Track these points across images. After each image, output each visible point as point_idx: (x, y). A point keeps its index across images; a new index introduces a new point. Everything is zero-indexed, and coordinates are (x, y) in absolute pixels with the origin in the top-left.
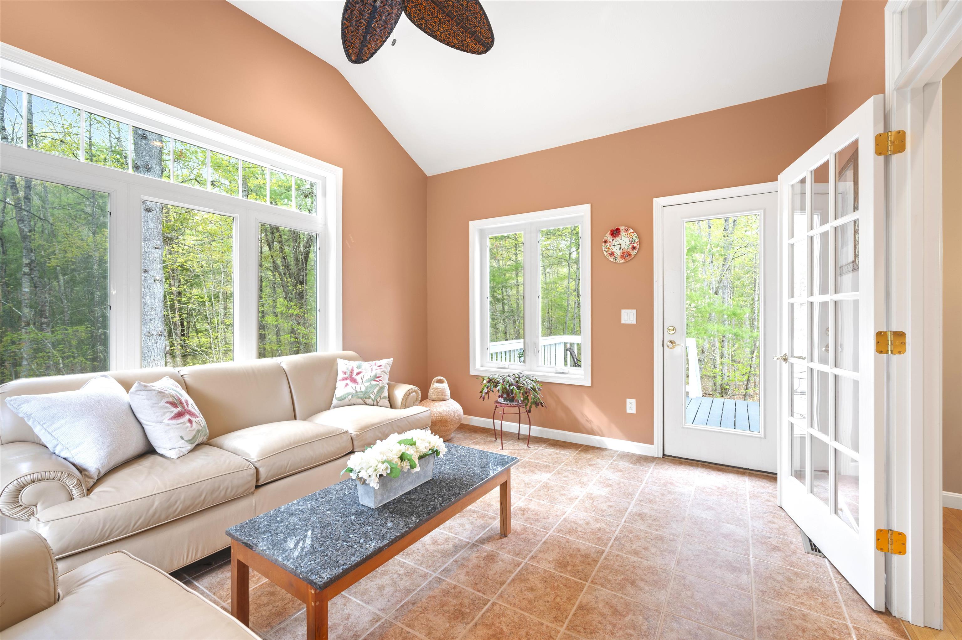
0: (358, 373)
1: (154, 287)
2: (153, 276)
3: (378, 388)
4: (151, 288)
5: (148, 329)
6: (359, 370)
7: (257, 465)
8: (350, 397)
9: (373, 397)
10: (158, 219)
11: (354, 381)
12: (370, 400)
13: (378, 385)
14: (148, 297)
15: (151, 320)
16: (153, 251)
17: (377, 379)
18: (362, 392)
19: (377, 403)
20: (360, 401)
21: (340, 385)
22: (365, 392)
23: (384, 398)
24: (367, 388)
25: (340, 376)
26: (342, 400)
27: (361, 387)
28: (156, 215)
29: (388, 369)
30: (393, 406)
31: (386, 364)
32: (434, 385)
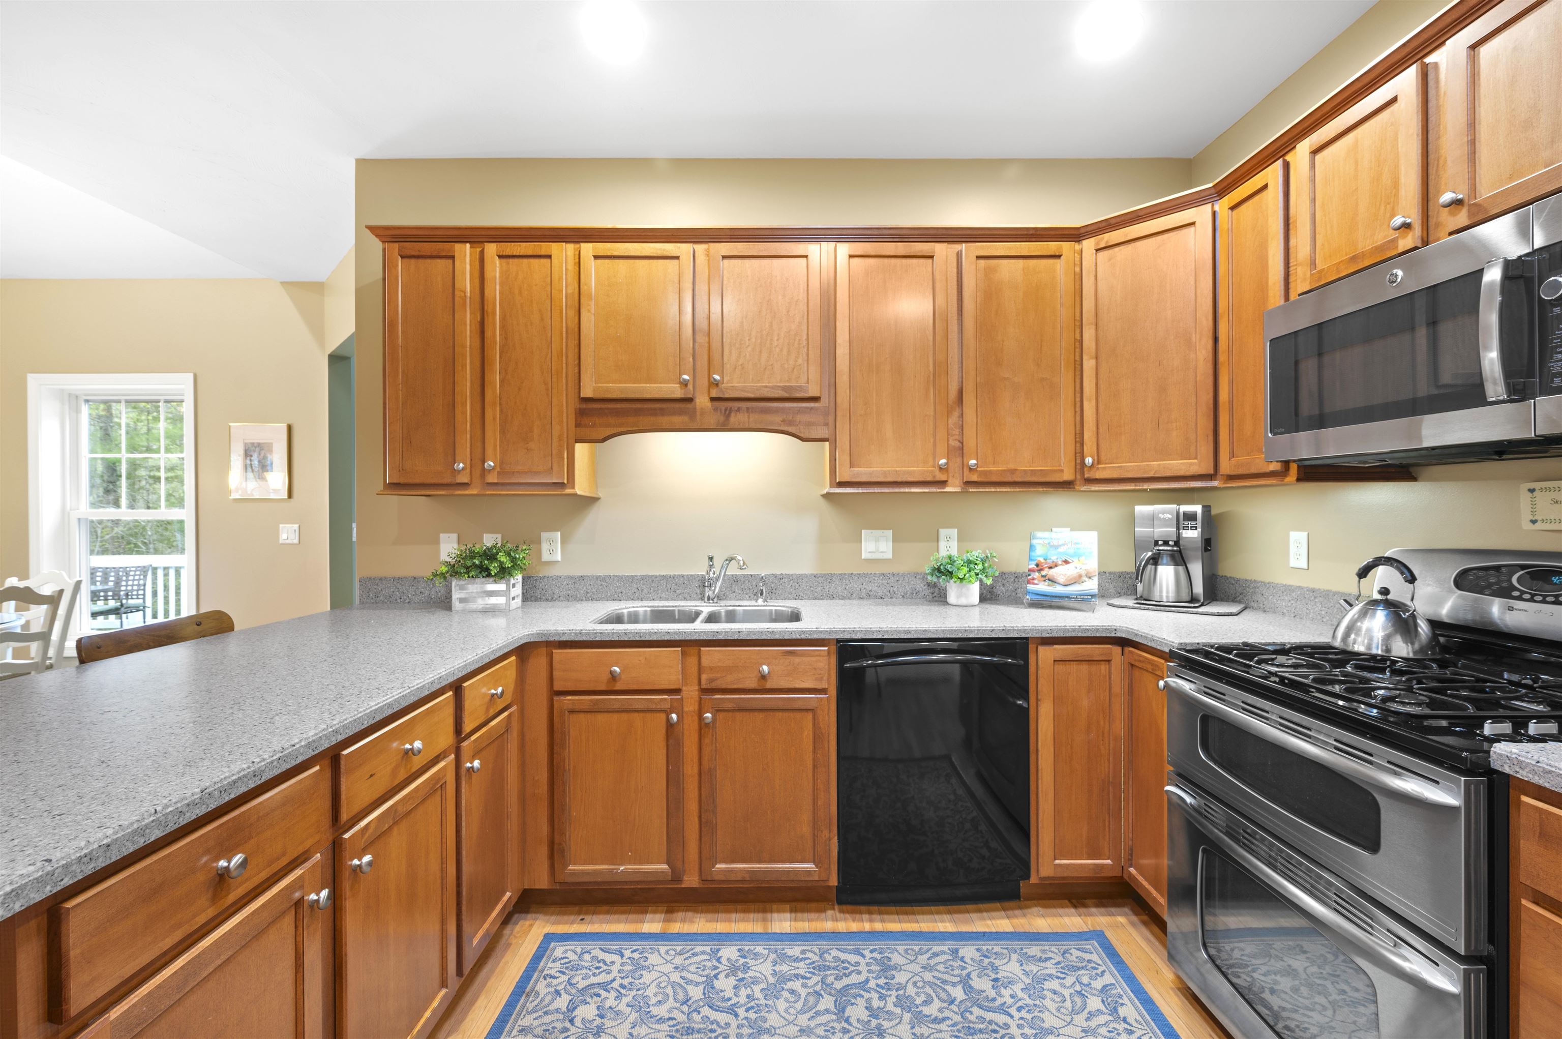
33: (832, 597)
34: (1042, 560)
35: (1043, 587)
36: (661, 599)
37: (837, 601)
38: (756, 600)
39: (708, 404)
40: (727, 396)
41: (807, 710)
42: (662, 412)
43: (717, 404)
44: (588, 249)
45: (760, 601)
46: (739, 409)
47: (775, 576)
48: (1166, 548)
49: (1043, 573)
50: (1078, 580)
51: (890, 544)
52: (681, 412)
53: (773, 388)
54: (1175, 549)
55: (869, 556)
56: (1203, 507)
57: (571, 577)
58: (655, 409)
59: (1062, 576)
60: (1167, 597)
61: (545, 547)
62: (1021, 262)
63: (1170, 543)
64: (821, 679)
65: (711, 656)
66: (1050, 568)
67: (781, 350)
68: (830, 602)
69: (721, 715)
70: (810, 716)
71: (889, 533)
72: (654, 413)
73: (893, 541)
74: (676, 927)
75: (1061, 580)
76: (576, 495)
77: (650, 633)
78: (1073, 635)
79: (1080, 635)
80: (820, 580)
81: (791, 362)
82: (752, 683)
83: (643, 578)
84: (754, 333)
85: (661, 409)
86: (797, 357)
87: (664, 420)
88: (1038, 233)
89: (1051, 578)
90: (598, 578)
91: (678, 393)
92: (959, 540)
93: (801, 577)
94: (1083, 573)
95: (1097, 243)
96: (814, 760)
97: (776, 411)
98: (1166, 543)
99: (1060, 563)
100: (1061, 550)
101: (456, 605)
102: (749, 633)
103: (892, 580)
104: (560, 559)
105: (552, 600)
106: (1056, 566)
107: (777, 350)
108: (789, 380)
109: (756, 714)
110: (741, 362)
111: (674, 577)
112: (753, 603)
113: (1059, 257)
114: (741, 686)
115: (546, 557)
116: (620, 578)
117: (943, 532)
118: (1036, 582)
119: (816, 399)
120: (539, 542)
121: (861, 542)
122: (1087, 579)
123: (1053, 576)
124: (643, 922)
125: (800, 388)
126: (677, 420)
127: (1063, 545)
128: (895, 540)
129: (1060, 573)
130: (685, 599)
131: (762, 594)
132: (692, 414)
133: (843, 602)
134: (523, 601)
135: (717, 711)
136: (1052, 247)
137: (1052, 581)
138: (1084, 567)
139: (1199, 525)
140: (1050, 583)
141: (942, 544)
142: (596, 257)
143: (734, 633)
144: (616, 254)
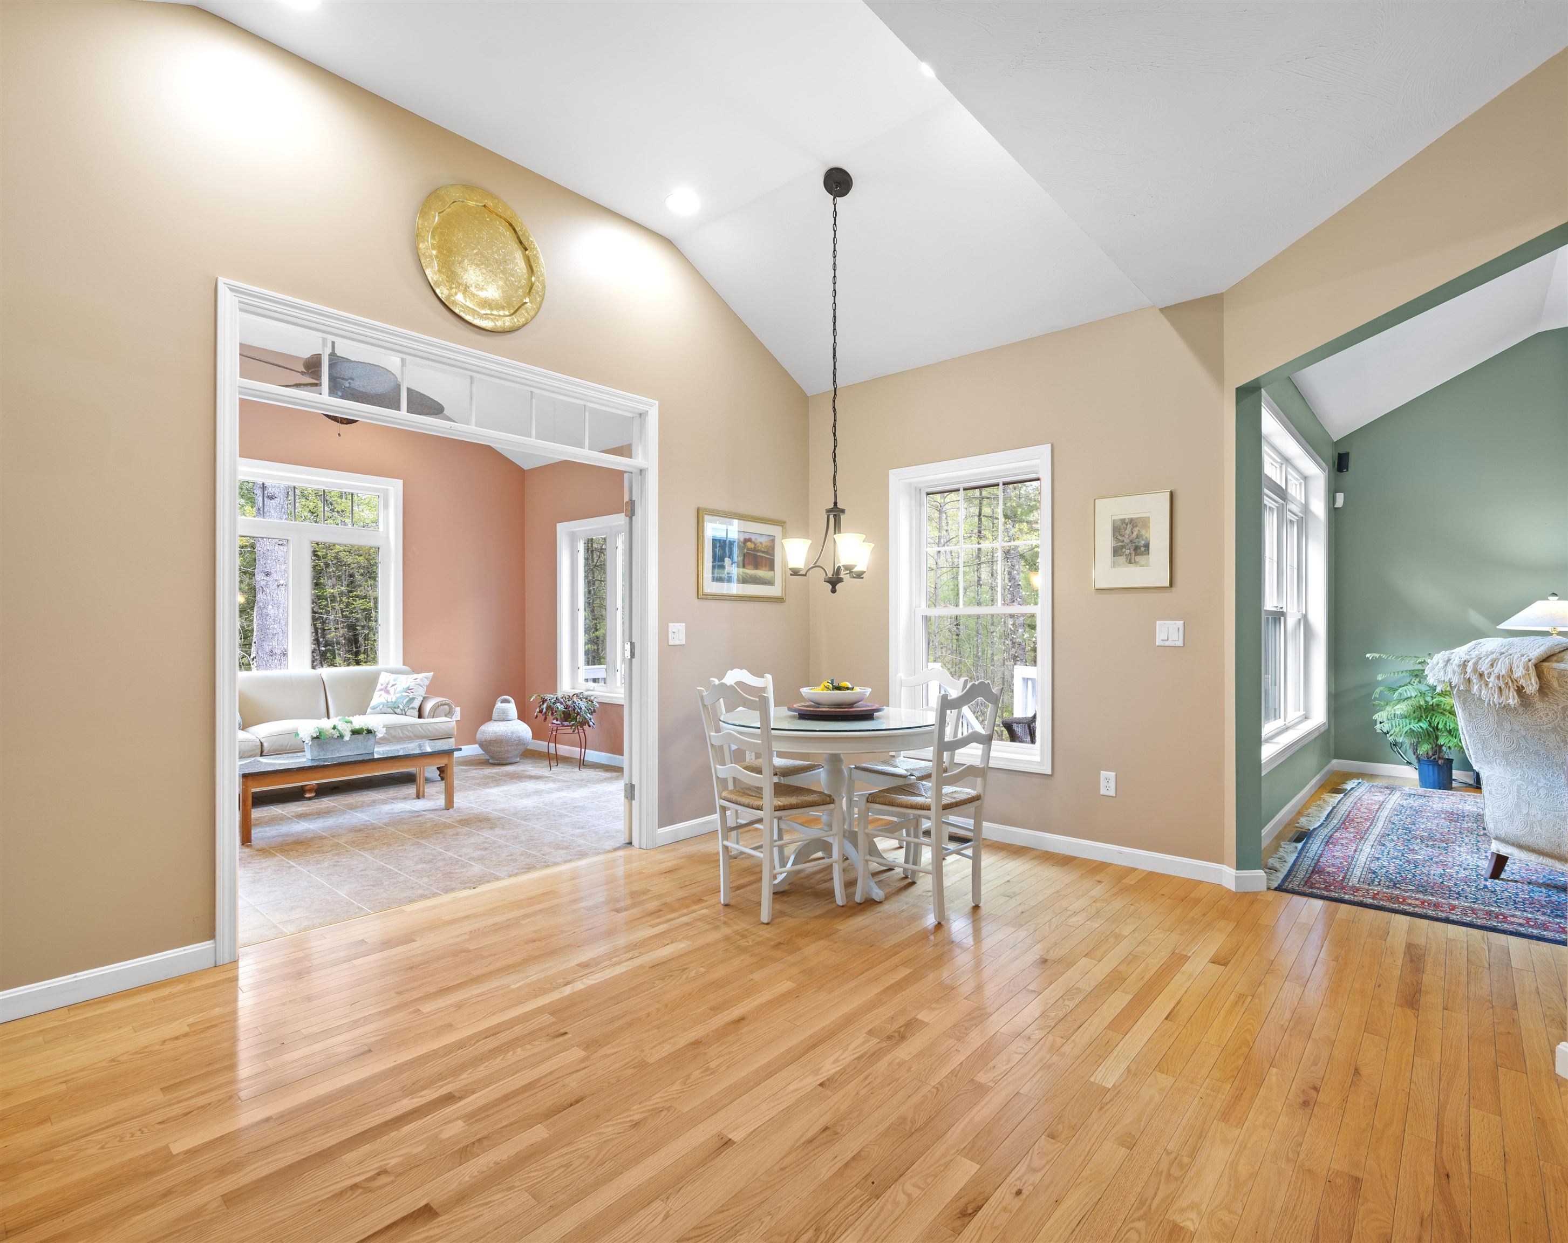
0: (393, 685)
1: (277, 594)
2: (276, 580)
3: (408, 699)
4: (274, 596)
5: (270, 647)
6: (394, 683)
7: (263, 740)
8: (381, 706)
9: (401, 707)
10: (282, 508)
11: (388, 692)
12: (399, 709)
13: (408, 696)
14: (270, 607)
15: (274, 635)
16: (277, 548)
17: (409, 691)
18: (392, 702)
19: (405, 713)
20: (390, 710)
21: (376, 694)
22: (395, 702)
23: (413, 708)
24: (398, 698)
25: (379, 687)
26: (374, 709)
27: (392, 698)
28: (279, 503)
29: (427, 682)
30: (420, 716)
31: (424, 678)
32: (499, 705)
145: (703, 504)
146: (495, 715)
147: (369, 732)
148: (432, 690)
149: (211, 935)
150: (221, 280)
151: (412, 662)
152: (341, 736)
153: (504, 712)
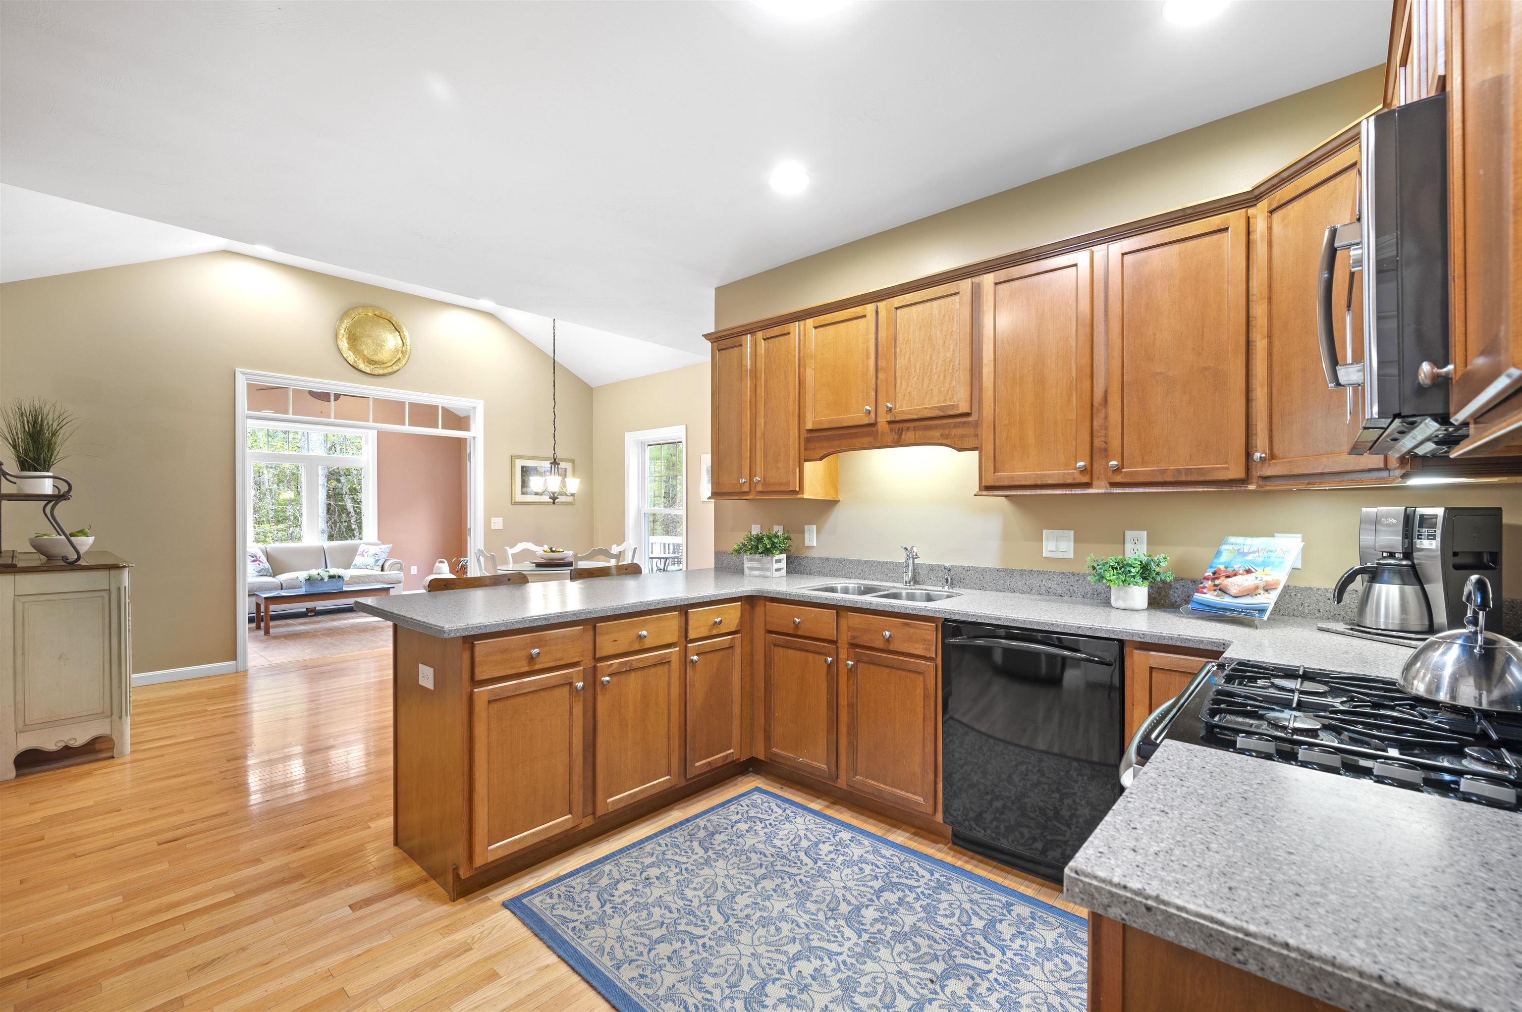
3: (376, 560)
6: (369, 551)
8: (356, 564)
9: (371, 565)
11: (364, 556)
12: (368, 566)
13: (376, 558)
17: (377, 556)
18: (365, 562)
19: (373, 568)
21: (357, 557)
22: (368, 562)
23: (378, 566)
24: (370, 560)
25: (359, 553)
26: (350, 565)
27: (366, 559)
29: (388, 550)
30: (382, 570)
31: (387, 547)
32: (437, 564)
33: (1013, 591)
34: (1222, 567)
35: (1210, 597)
36: (877, 579)
37: (1017, 595)
38: (943, 587)
39: (887, 427)
40: (897, 419)
41: (920, 673)
42: (856, 436)
43: (893, 426)
44: (810, 322)
45: (946, 588)
46: (908, 428)
47: (963, 568)
48: (1393, 562)
49: (1217, 582)
50: (1252, 592)
51: (1072, 544)
52: (868, 435)
53: (931, 408)
54: (1404, 562)
55: (1050, 555)
56: (1446, 509)
57: (821, 559)
58: (851, 434)
59: (1236, 587)
60: (1386, 623)
61: (807, 536)
62: (1176, 247)
63: (1397, 555)
64: (929, 650)
65: (856, 619)
66: (1228, 577)
67: (939, 376)
68: (1010, 594)
69: (861, 665)
70: (921, 678)
71: (1071, 533)
72: (851, 436)
73: (1075, 542)
74: (830, 812)
75: (1234, 591)
76: (803, 499)
77: (817, 598)
78: (1171, 643)
79: (1178, 644)
80: (1002, 574)
81: (947, 385)
82: (879, 644)
83: (866, 562)
84: (918, 365)
85: (856, 433)
86: (951, 381)
87: (857, 442)
88: (1198, 210)
89: (1223, 588)
90: (837, 560)
91: (866, 421)
92: (1148, 544)
93: (985, 570)
94: (1262, 584)
95: (1270, 204)
96: (924, 714)
97: (936, 427)
98: (1392, 555)
99: (1241, 572)
100: (1250, 557)
101: (747, 571)
102: (877, 605)
103: (1072, 579)
104: (815, 545)
105: (810, 574)
106: (1235, 575)
107: (936, 376)
108: (945, 401)
109: (884, 668)
110: (909, 390)
111: (886, 563)
112: (941, 589)
113: (1226, 229)
114: (873, 645)
115: (807, 543)
116: (851, 561)
117: (1129, 534)
118: (1205, 591)
119: (967, 415)
120: (803, 533)
121: (1042, 541)
122: (1262, 592)
123: (1227, 585)
124: (813, 802)
125: (953, 407)
126: (866, 440)
127: (1254, 552)
128: (1076, 540)
129: (1235, 584)
130: (894, 581)
131: (947, 582)
132: (875, 435)
133: (1023, 595)
134: (787, 572)
135: (858, 661)
136: (1215, 221)
137: (1223, 591)
138: (1266, 578)
139: (1439, 532)
140: (1220, 593)
141: (1129, 547)
142: (815, 328)
143: (867, 604)
144: (826, 322)
145: (515, 453)
146: (434, 571)
147: (339, 577)
148: (391, 554)
149: (234, 657)
150: (237, 369)
151: (382, 538)
152: (322, 579)
153: (439, 568)
